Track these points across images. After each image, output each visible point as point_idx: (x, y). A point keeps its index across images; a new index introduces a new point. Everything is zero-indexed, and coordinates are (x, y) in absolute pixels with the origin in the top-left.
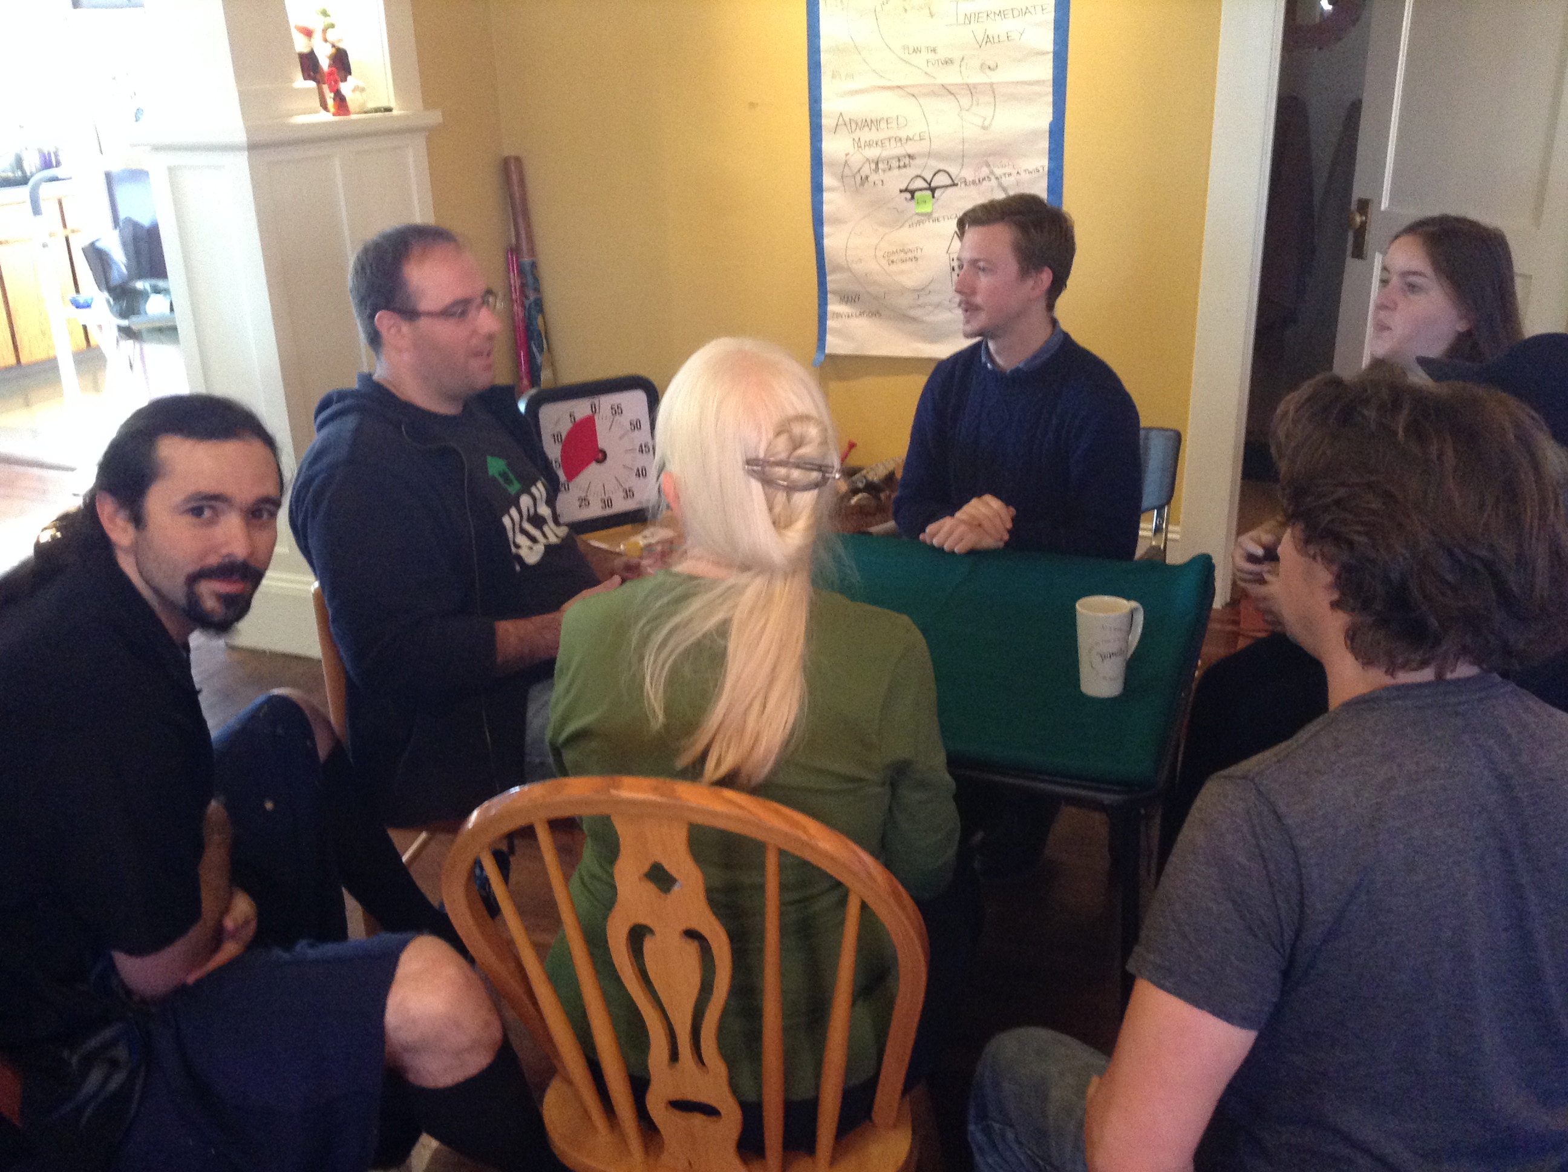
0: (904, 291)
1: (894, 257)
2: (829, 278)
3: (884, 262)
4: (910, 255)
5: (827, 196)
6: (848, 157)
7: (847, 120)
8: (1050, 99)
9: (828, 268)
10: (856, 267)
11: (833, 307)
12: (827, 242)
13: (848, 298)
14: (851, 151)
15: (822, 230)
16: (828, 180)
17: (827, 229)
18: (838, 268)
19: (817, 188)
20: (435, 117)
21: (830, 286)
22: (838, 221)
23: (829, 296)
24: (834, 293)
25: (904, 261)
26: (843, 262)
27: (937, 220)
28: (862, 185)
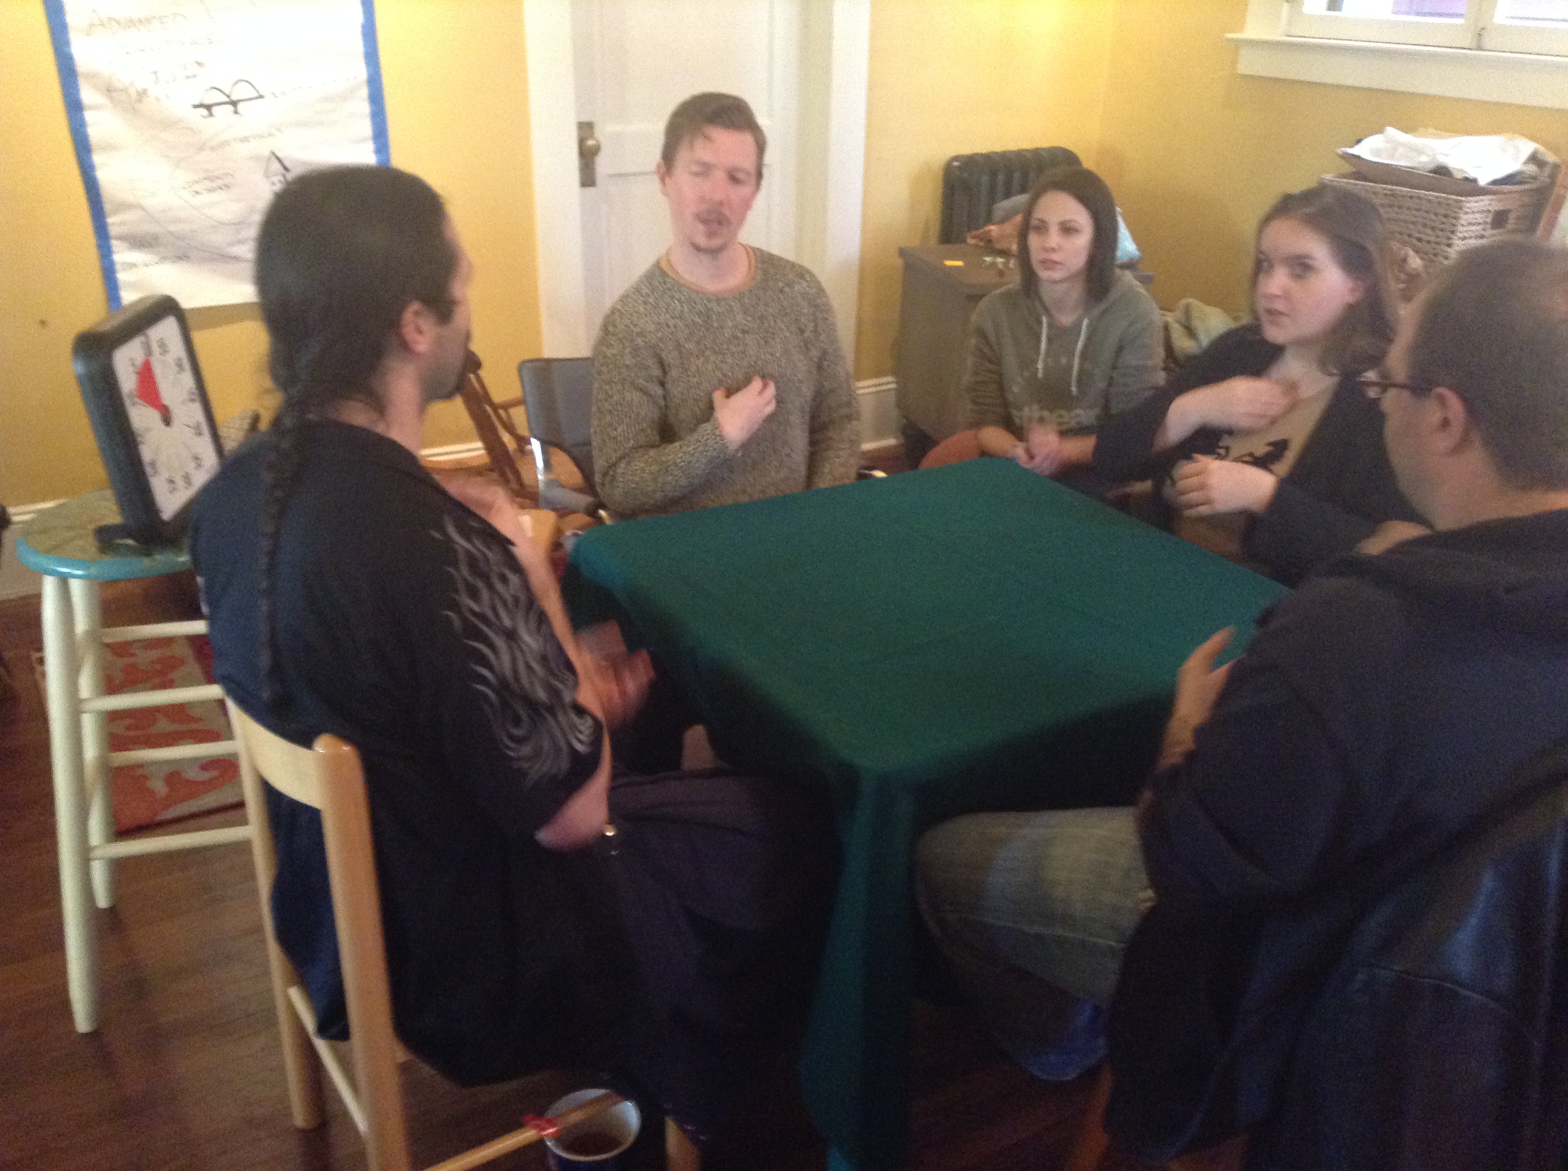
0: (218, 225)
1: (197, 187)
2: (110, 220)
3: (186, 195)
4: (220, 182)
5: (89, 116)
6: (112, 66)
7: (104, 19)
9: (107, 207)
10: (147, 202)
11: (122, 255)
12: (103, 175)
13: (140, 242)
14: (117, 59)
16: (87, 95)
17: (97, 158)
18: (124, 206)
19: (74, 107)
21: (113, 230)
22: (110, 147)
23: (115, 244)
24: (120, 238)
25: (210, 191)
26: (129, 198)
27: (245, 140)
28: (139, 101)
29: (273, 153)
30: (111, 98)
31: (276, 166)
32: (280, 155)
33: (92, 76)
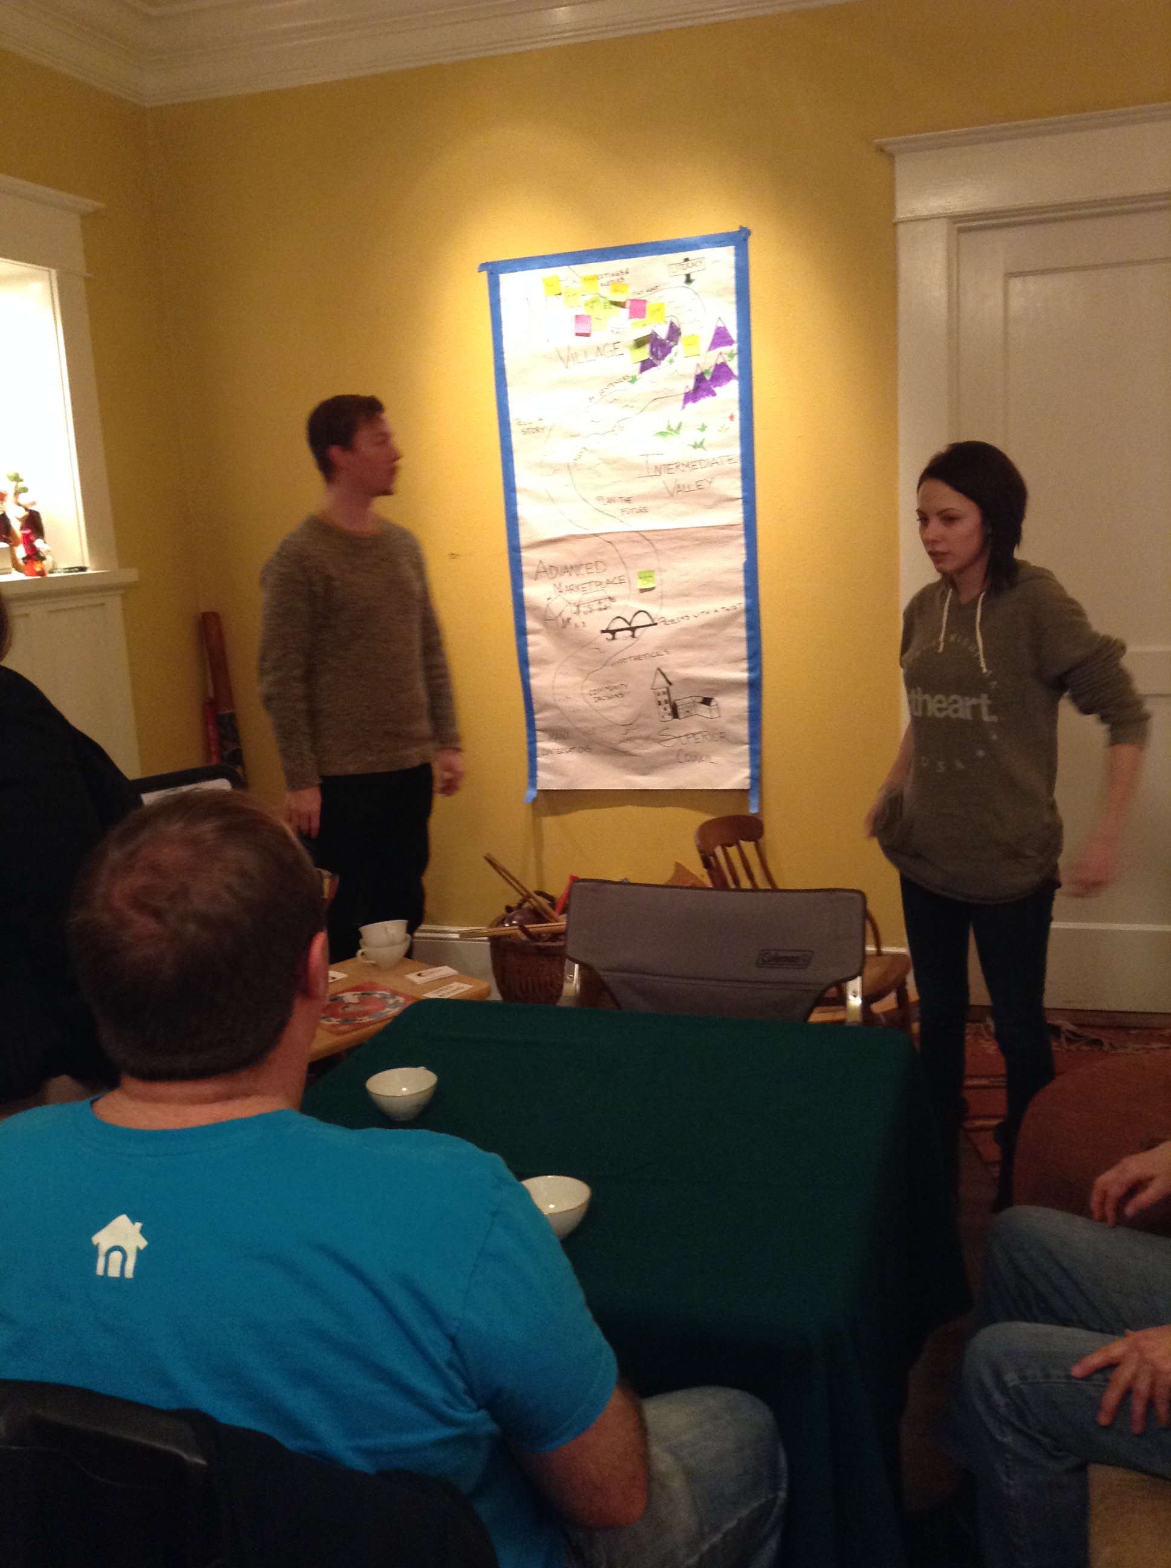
0: (613, 725)
1: (600, 694)
2: (536, 716)
3: (591, 700)
4: (616, 692)
5: (530, 638)
6: (550, 601)
7: (547, 567)
8: (742, 541)
9: (536, 706)
10: (563, 704)
11: (543, 744)
12: (534, 682)
13: (557, 734)
14: (553, 596)
15: (528, 671)
16: (531, 623)
17: (532, 670)
18: (547, 707)
19: (521, 632)
20: (131, 575)
21: (539, 724)
22: (543, 662)
23: (538, 733)
24: (543, 730)
25: (610, 698)
26: (549, 699)
27: (638, 658)
28: (564, 627)
29: (659, 669)
30: (545, 625)
31: (661, 680)
32: (664, 670)
33: (536, 609)
